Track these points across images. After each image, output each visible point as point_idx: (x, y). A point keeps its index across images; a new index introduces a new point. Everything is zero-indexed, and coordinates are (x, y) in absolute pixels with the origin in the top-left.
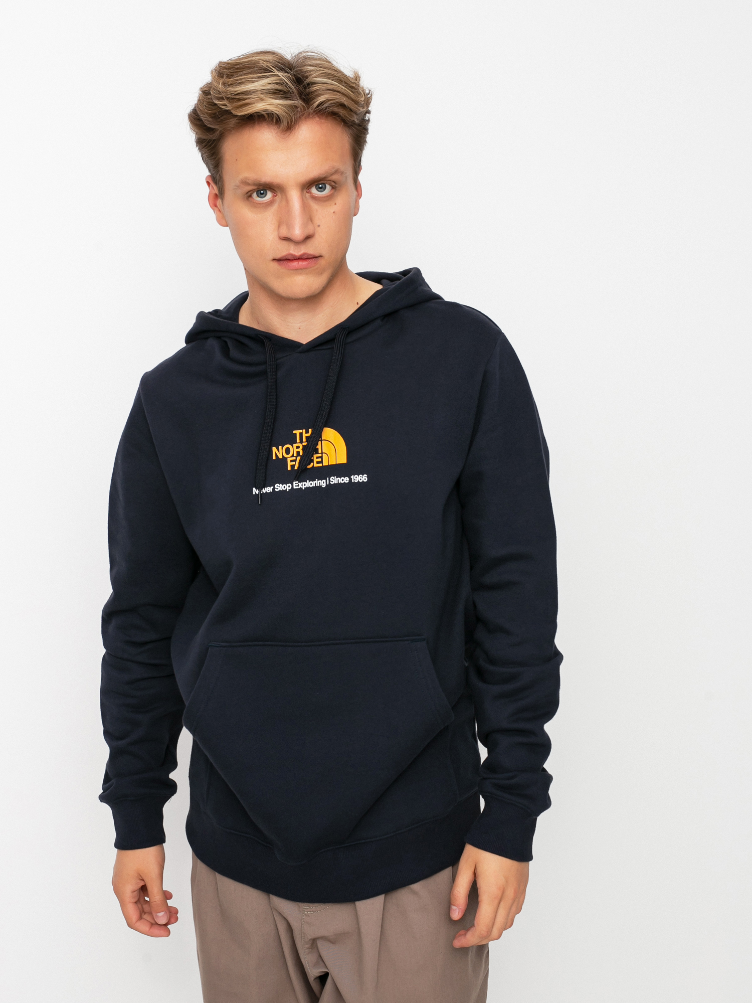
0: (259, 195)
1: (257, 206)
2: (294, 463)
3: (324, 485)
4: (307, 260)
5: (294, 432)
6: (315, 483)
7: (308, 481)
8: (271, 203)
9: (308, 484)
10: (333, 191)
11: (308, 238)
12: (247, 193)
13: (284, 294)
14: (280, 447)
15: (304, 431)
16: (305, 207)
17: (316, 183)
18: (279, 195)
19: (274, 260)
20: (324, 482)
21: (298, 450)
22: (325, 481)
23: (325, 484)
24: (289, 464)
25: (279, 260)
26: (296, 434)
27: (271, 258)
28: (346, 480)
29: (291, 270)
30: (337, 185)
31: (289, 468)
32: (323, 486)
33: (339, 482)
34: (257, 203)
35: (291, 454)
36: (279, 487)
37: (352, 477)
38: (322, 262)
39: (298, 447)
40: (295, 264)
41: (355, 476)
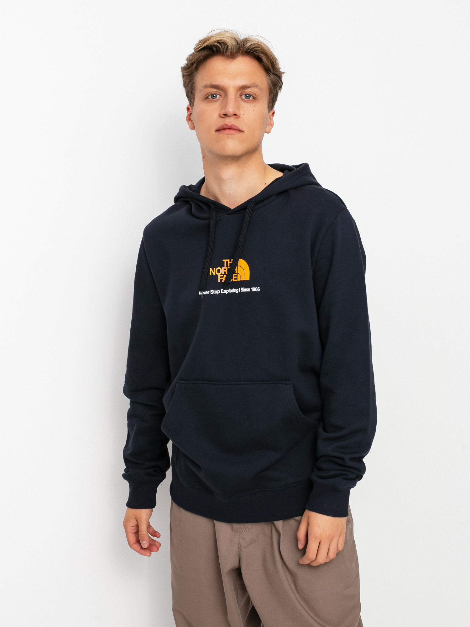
0: (213, 97)
2: (222, 278)
3: (237, 292)
5: (223, 260)
6: (233, 291)
7: (229, 289)
8: (218, 101)
9: (229, 291)
10: (254, 99)
12: (206, 95)
14: (214, 269)
15: (229, 260)
19: (216, 130)
21: (225, 271)
22: (238, 290)
23: (238, 291)
24: (219, 279)
25: (218, 130)
26: (224, 262)
28: (249, 290)
30: (257, 97)
31: (219, 281)
33: (246, 291)
34: (210, 102)
35: (221, 273)
36: (213, 292)
37: (252, 288)
39: (225, 269)
41: (254, 288)
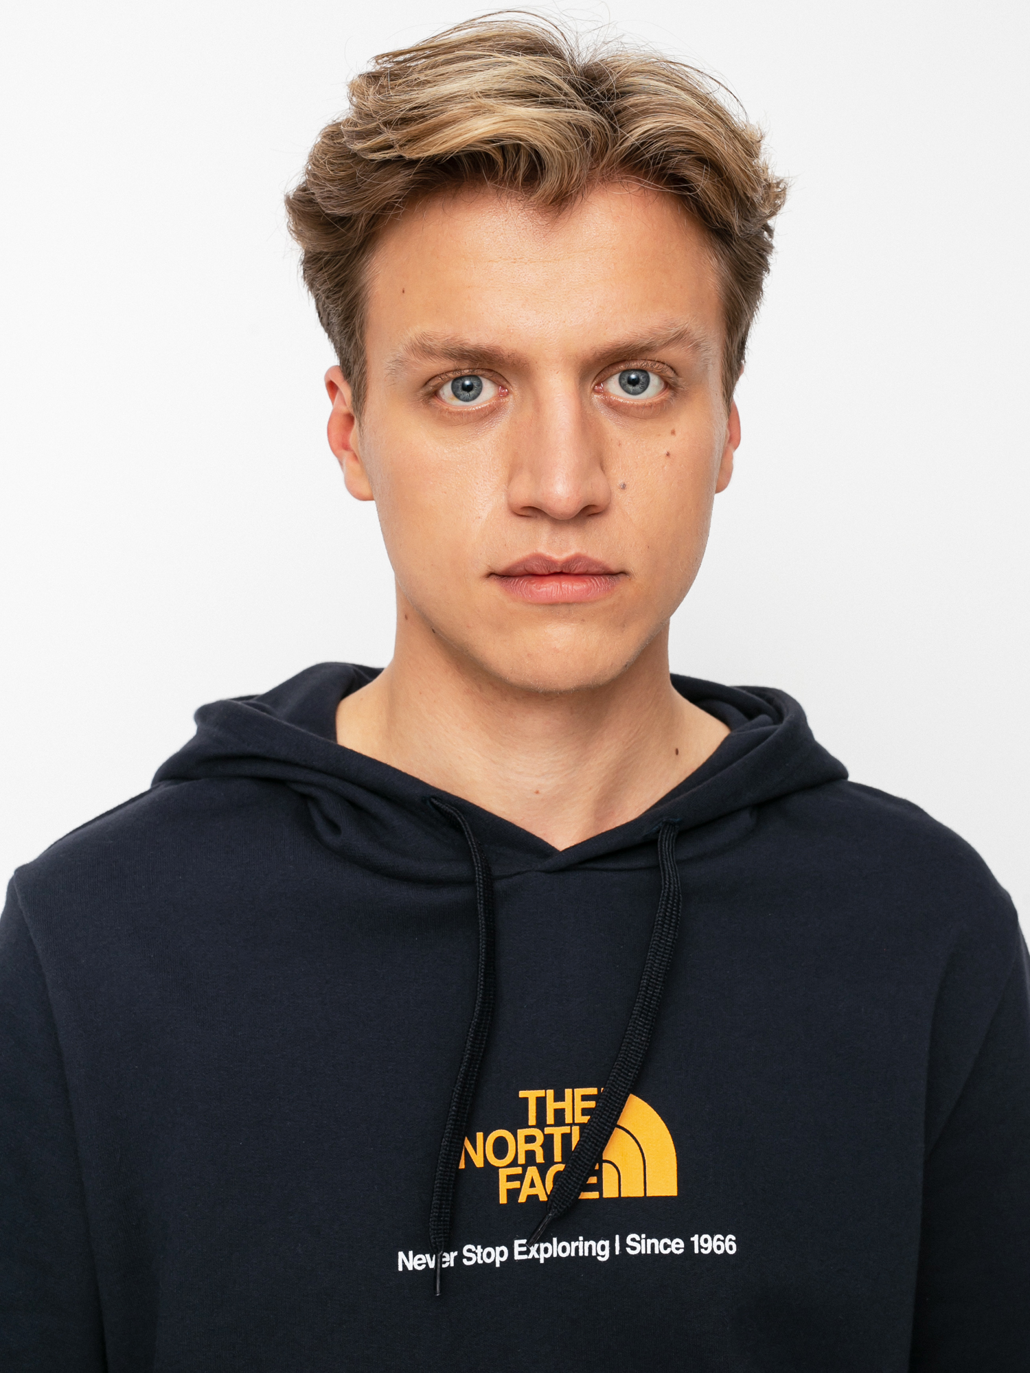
0: (461, 392)
1: (449, 420)
2: (516, 1184)
3: (604, 1256)
4: (586, 579)
5: (522, 1094)
6: (577, 1248)
7: (555, 1240)
8: (492, 412)
9: (556, 1249)
10: (668, 394)
11: (589, 513)
12: (426, 384)
13: (514, 678)
14: (480, 1135)
15: (550, 1093)
16: (586, 426)
17: (622, 367)
18: (515, 389)
19: (491, 574)
20: (603, 1248)
21: (530, 1147)
22: (607, 1243)
23: (607, 1252)
24: (504, 1186)
25: (505, 576)
26: (526, 1100)
27: (484, 569)
28: (676, 1246)
29: (539, 604)
30: (680, 379)
31: (503, 1199)
32: (600, 1258)
33: (657, 1252)
34: (450, 413)
35: (509, 1158)
36: (475, 1255)
37: (695, 1238)
38: (625, 589)
39: (530, 1139)
40: (551, 588)
41: (704, 1236)
